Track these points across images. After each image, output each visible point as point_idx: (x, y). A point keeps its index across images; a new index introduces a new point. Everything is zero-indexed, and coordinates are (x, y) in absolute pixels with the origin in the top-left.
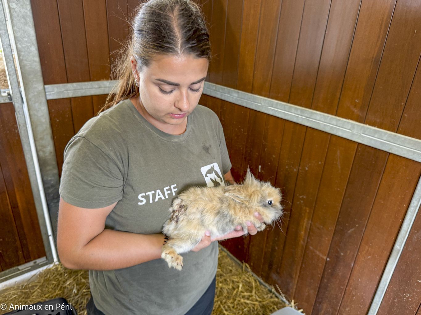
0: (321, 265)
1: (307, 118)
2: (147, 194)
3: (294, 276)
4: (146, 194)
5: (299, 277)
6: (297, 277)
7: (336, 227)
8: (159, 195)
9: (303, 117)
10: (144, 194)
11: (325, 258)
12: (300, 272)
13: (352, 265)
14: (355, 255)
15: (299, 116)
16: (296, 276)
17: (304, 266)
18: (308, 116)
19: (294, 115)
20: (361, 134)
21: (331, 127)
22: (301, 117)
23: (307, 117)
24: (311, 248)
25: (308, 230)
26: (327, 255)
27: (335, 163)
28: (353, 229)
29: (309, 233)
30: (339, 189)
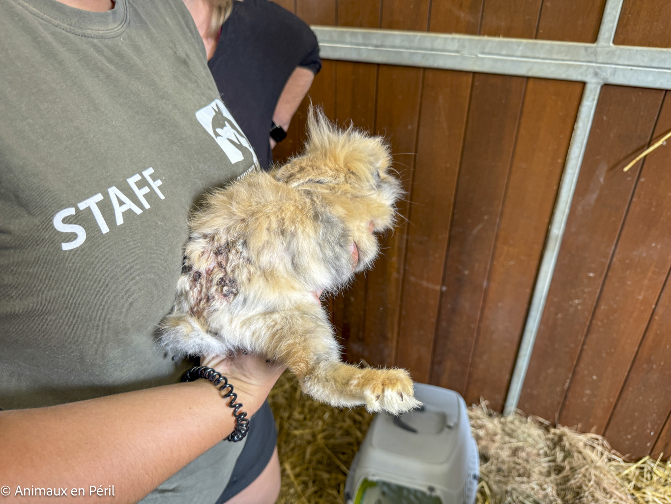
0: (434, 302)
1: (378, 49)
2: (82, 206)
3: (389, 335)
4: (77, 209)
5: (399, 334)
6: (395, 334)
7: (451, 230)
8: (121, 203)
9: (370, 48)
10: (71, 211)
11: (438, 288)
12: (399, 324)
13: (485, 284)
14: (488, 267)
15: (362, 47)
16: (393, 335)
17: (404, 312)
18: (379, 43)
19: (351, 48)
20: (477, 56)
21: (424, 55)
22: (365, 48)
23: (376, 46)
24: (413, 279)
25: (404, 252)
26: (440, 281)
27: (436, 119)
28: (480, 226)
29: (406, 255)
30: (448, 166)
